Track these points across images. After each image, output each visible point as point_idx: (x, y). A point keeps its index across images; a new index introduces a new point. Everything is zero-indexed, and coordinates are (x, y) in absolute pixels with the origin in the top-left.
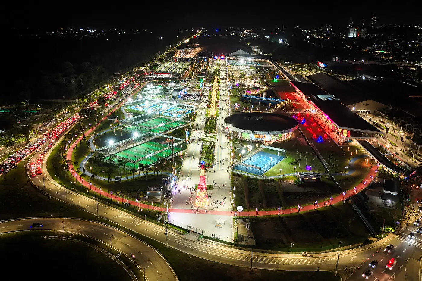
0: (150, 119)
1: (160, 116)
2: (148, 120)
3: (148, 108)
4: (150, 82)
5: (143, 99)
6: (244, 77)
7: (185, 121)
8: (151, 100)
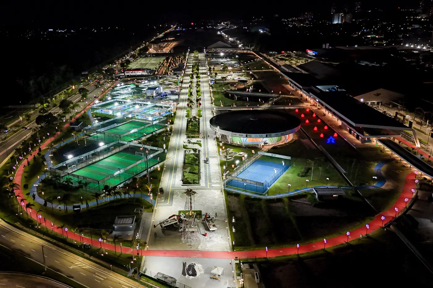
0: (121, 124)
1: (133, 120)
2: (118, 125)
3: (118, 111)
4: (121, 80)
5: (113, 101)
6: (226, 70)
7: (163, 124)
8: (121, 101)
